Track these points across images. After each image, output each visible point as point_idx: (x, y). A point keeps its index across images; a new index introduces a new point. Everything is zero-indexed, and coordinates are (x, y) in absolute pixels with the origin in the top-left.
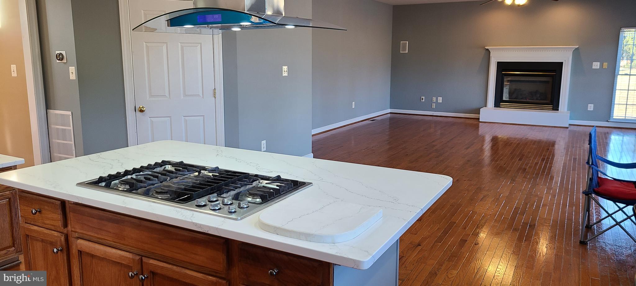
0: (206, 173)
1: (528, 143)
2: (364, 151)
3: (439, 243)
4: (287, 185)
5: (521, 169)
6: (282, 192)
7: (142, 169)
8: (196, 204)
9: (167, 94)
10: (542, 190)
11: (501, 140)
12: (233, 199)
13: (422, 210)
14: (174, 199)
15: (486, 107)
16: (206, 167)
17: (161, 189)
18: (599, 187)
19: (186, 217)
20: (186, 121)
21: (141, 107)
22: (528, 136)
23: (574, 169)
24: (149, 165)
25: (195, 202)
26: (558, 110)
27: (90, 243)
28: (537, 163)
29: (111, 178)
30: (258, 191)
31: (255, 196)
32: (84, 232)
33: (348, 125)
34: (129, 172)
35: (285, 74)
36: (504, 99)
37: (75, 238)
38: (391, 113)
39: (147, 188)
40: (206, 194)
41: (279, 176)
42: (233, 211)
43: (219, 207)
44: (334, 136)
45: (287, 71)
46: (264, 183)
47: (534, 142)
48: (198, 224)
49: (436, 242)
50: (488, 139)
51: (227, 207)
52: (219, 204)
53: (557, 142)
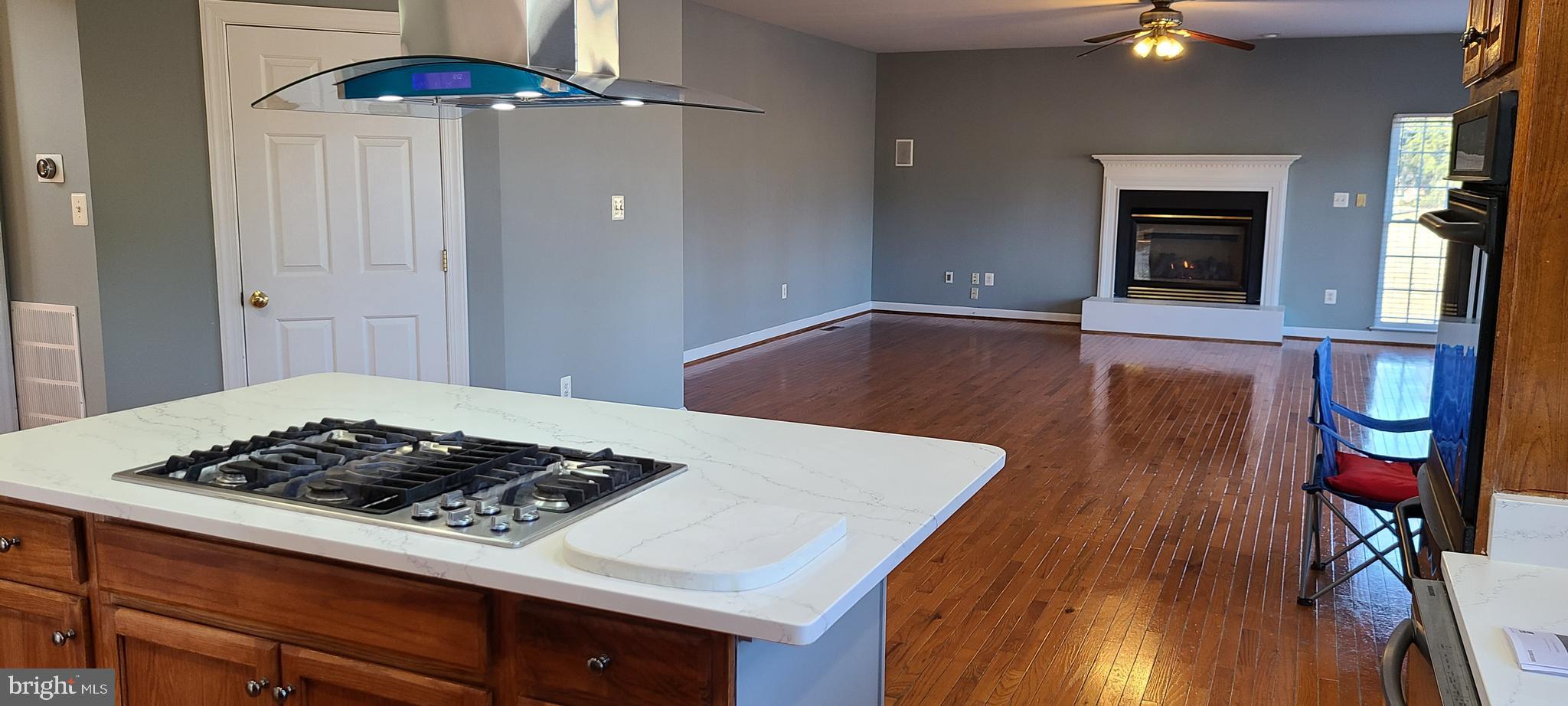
0: (432, 446)
1: (1190, 379)
2: (809, 400)
3: (984, 610)
4: (629, 470)
5: (1173, 439)
6: (616, 485)
7: (274, 438)
8: (413, 515)
9: (324, 263)
10: (1218, 485)
11: (1130, 373)
12: (501, 503)
13: (934, 518)
14: (359, 504)
15: (1096, 296)
16: (433, 434)
17: (327, 483)
18: (1338, 474)
19: (389, 543)
20: (371, 329)
21: (257, 294)
22: (1190, 363)
23: (1291, 439)
24: (292, 429)
25: (411, 511)
26: (1259, 303)
27: (149, 616)
28: (1208, 426)
29: (199, 459)
30: (561, 482)
31: (553, 496)
32: (134, 590)
33: (771, 340)
34: (242, 447)
35: (618, 215)
36: (1137, 277)
37: (109, 605)
38: (873, 311)
39: (290, 481)
40: (436, 493)
41: (608, 451)
42: (503, 527)
43: (467, 520)
44: (736, 367)
45: (623, 208)
46: (574, 466)
47: (1203, 378)
48: (420, 558)
49: (977, 607)
50: (1101, 370)
51: (487, 521)
52: (468, 513)
53: (1257, 375)
